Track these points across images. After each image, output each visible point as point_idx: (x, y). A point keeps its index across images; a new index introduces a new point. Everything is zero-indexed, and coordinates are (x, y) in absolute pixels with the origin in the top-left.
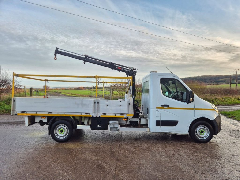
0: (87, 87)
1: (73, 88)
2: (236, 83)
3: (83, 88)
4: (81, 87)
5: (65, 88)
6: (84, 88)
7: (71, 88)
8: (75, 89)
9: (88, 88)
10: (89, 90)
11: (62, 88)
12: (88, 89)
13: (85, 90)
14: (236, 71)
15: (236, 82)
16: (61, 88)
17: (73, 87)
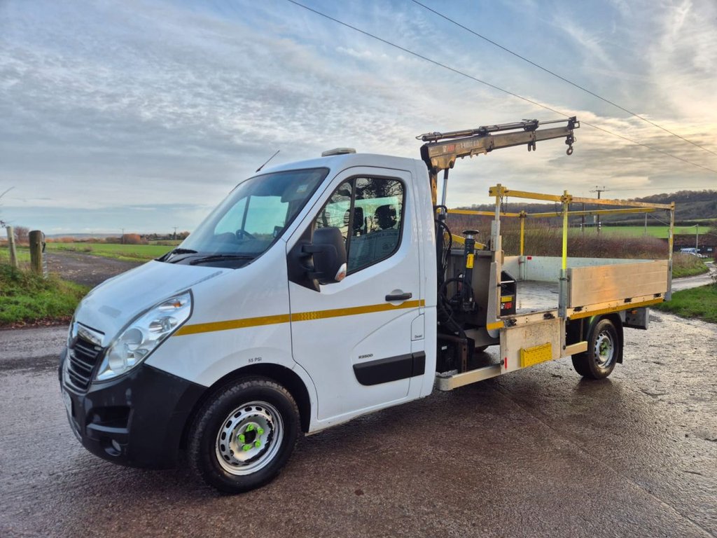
0: (151, 235)
1: (104, 239)
2: (597, 225)
3: (139, 238)
4: (133, 235)
5: (73, 237)
6: (142, 237)
7: (96, 238)
8: (112, 241)
9: (155, 237)
10: (159, 244)
11: (62, 237)
12: (156, 242)
13: (147, 244)
14: (599, 191)
15: (598, 221)
16: (59, 238)
17: (102, 235)
